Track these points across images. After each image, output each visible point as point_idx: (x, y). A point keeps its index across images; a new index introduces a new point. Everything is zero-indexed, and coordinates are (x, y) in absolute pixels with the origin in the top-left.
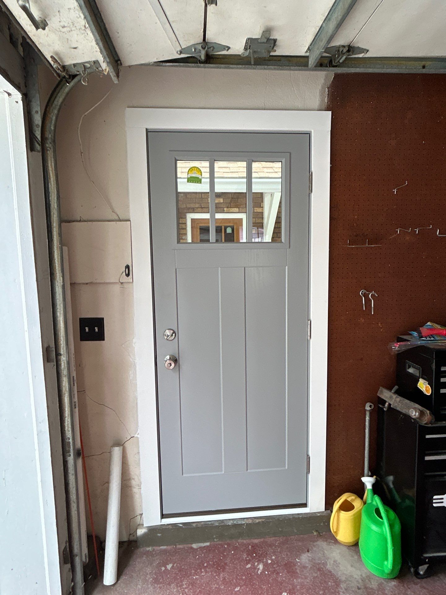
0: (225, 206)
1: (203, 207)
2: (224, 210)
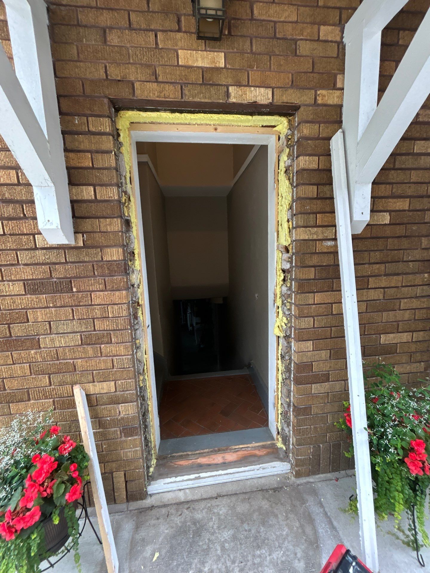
0: (230, 81)
2: (228, 95)
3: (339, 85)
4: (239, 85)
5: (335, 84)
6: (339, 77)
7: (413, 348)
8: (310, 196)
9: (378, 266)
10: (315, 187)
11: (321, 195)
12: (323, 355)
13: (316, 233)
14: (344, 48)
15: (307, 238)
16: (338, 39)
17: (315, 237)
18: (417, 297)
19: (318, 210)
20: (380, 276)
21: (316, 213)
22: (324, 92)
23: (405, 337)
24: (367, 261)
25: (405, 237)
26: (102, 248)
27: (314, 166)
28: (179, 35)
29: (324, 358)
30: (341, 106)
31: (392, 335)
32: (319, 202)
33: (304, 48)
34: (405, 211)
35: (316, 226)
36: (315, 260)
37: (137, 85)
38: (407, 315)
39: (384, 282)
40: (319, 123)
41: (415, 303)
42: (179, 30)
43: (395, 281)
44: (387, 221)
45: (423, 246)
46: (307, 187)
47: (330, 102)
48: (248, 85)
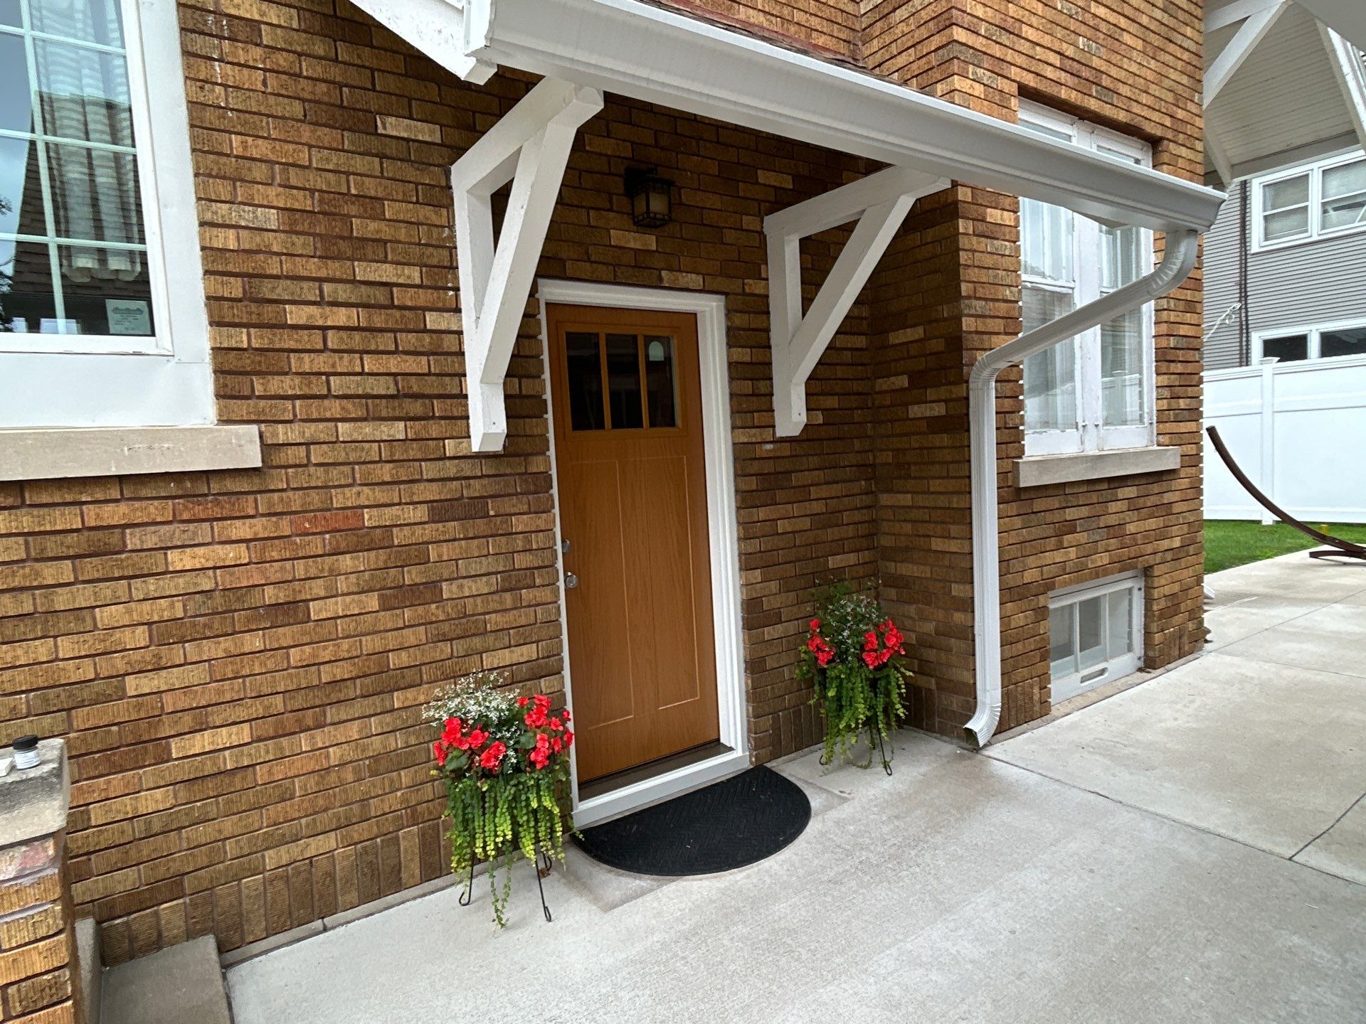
0: (662, 265)
1: (593, 258)
2: (661, 279)
3: (763, 275)
4: (671, 269)
5: (760, 274)
6: (763, 267)
7: (861, 571)
8: (746, 392)
9: (817, 472)
10: (750, 382)
11: (757, 391)
12: (773, 588)
13: (754, 435)
14: (765, 237)
15: (746, 440)
16: (758, 229)
17: (754, 440)
18: (857, 509)
19: (755, 408)
20: (820, 484)
21: (752, 412)
22: (751, 281)
23: (852, 558)
24: (806, 467)
25: (839, 439)
26: (527, 455)
27: (747, 359)
28: (612, 215)
29: (774, 591)
30: (767, 296)
31: (839, 557)
32: (754, 399)
33: (730, 236)
34: (835, 409)
35: (754, 427)
36: (755, 467)
37: (568, 264)
38: (850, 531)
39: (824, 491)
40: (749, 313)
41: (857, 516)
42: (611, 210)
43: (836, 490)
44: (821, 421)
45: (856, 449)
46: (742, 382)
47: (757, 292)
48: (680, 271)
